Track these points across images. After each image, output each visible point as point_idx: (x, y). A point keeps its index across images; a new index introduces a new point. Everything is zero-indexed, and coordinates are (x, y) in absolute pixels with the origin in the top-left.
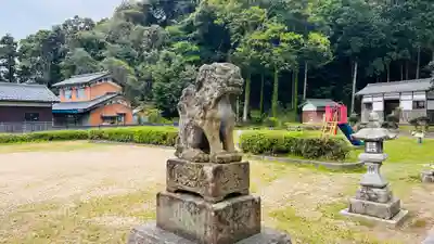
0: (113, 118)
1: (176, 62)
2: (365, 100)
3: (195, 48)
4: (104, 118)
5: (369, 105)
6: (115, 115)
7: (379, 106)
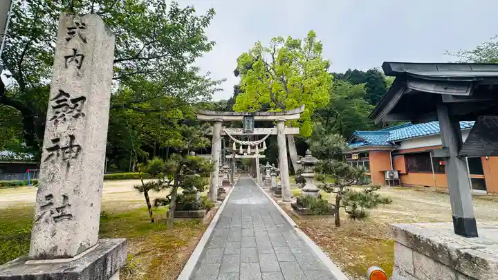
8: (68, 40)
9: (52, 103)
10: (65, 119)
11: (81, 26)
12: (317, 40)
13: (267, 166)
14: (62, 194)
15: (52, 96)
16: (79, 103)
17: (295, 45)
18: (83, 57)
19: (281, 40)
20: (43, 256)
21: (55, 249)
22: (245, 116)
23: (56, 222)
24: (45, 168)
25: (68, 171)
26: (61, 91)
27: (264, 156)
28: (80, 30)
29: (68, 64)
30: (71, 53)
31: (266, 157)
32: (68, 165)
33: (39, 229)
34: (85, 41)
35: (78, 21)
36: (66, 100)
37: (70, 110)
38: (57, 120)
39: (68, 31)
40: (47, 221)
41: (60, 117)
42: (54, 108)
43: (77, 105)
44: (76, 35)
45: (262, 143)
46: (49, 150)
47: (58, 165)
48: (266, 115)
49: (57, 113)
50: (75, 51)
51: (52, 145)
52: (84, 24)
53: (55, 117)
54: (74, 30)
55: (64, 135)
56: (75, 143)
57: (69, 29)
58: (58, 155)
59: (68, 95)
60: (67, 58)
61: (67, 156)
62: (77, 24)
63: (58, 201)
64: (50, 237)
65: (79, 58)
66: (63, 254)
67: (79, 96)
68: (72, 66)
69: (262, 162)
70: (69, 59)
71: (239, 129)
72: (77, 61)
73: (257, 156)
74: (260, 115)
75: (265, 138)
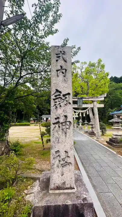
2: (43, 118)
5: (43, 119)
7: (45, 119)
8: (57, 61)
9: (53, 97)
10: (60, 106)
11: (63, 53)
12: (102, 63)
13: (80, 121)
14: (65, 150)
15: (52, 93)
16: (67, 96)
17: (93, 65)
18: (66, 70)
19: (85, 63)
20: (58, 188)
21: (64, 183)
22: (78, 99)
23: (63, 167)
24: (53, 134)
25: (66, 136)
26: (56, 90)
28: (63, 55)
29: (58, 74)
30: (60, 68)
32: (66, 133)
33: (54, 172)
34: (66, 61)
35: (61, 50)
36: (60, 95)
37: (63, 101)
38: (56, 107)
39: (56, 56)
40: (58, 166)
41: (58, 105)
42: (54, 99)
43: (66, 98)
44: (61, 58)
45: (87, 111)
46: (54, 124)
47: (60, 133)
48: (88, 98)
49: (56, 102)
50: (61, 67)
51: (56, 121)
52: (64, 52)
53: (55, 105)
54: (59, 55)
55: (62, 115)
56: (68, 120)
57: (57, 54)
58: (59, 127)
59: (60, 92)
60: (57, 71)
61: (64, 127)
62: (61, 52)
63: (63, 155)
64: (60, 176)
65: (64, 71)
66: (69, 187)
67: (67, 93)
68: (61, 75)
70: (59, 72)
71: (76, 105)
72: (63, 73)
74: (85, 98)
75: (88, 109)
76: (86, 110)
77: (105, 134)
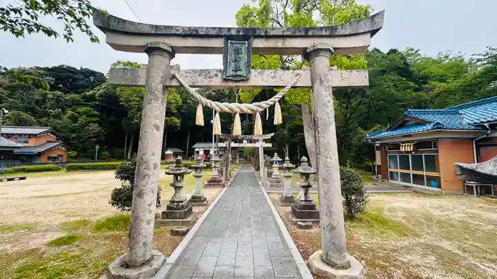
0: (55, 158)
1: (81, 120)
2: (196, 150)
3: (96, 113)
4: (49, 158)
5: (198, 152)
6: (56, 155)
7: (201, 153)
13: (274, 159)
27: (270, 145)
31: (273, 146)
48: (284, 37)
69: (268, 152)
73: (261, 145)
74: (267, 37)
75: (279, 96)
76: (270, 102)
77: (358, 215)
